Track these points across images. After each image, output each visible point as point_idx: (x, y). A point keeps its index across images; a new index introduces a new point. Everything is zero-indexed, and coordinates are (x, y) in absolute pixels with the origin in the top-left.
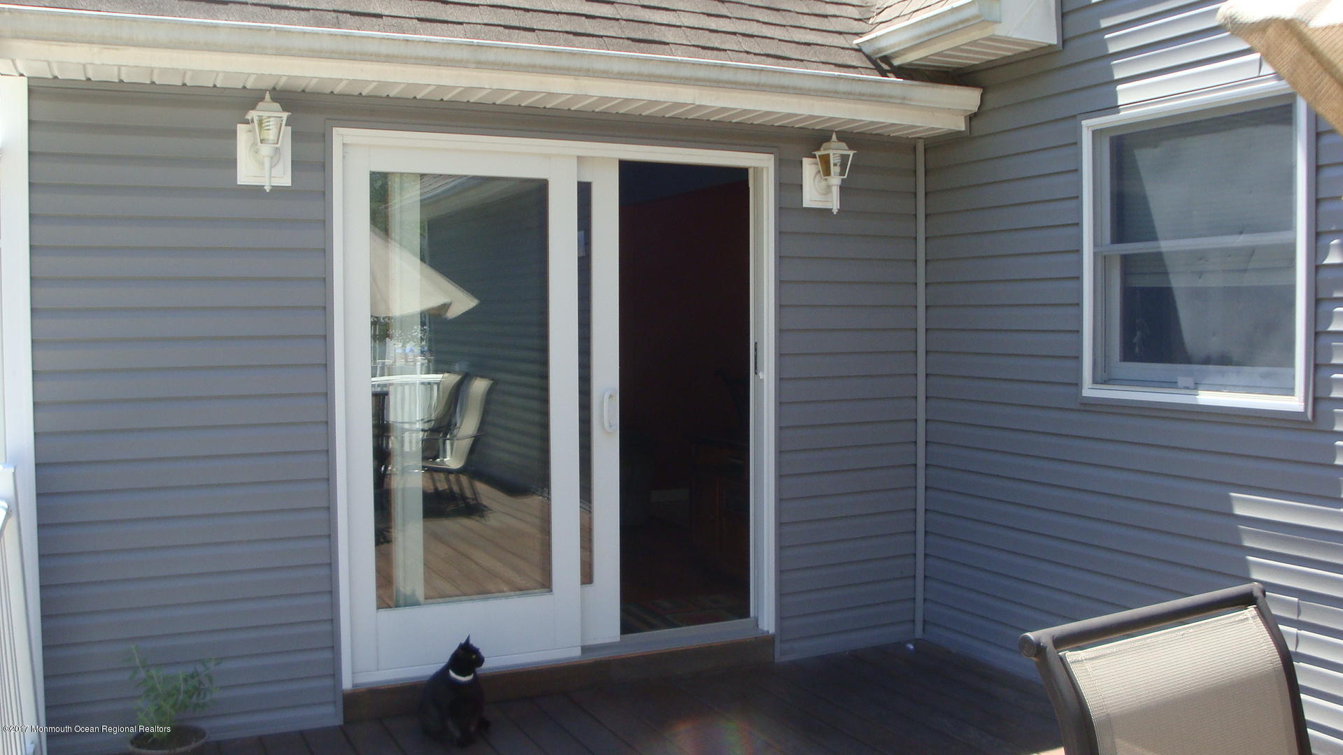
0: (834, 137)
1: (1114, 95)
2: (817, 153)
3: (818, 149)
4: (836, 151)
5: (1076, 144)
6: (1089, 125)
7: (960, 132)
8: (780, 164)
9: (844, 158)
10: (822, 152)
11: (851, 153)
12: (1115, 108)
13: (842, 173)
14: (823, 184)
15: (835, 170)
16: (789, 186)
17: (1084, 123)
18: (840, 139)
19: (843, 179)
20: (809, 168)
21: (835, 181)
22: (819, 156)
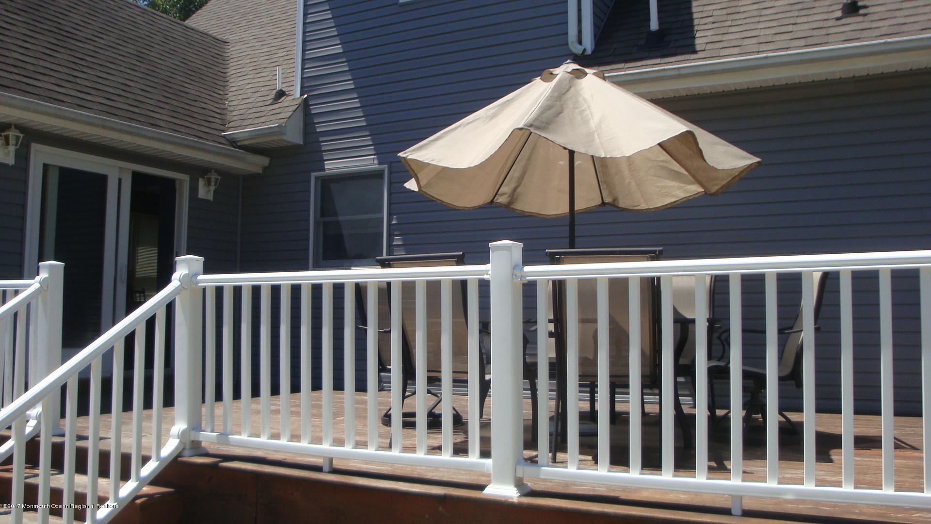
0: (213, 171)
1: (324, 165)
2: (205, 177)
3: (206, 175)
4: (214, 176)
5: (309, 181)
6: (314, 175)
7: (259, 173)
8: (191, 179)
9: (217, 180)
10: (208, 176)
11: (220, 178)
12: (324, 170)
13: (215, 185)
14: (207, 189)
15: (213, 184)
16: (194, 189)
17: (312, 174)
18: (215, 172)
19: (216, 188)
20: (201, 183)
21: (213, 188)
22: (207, 178)
